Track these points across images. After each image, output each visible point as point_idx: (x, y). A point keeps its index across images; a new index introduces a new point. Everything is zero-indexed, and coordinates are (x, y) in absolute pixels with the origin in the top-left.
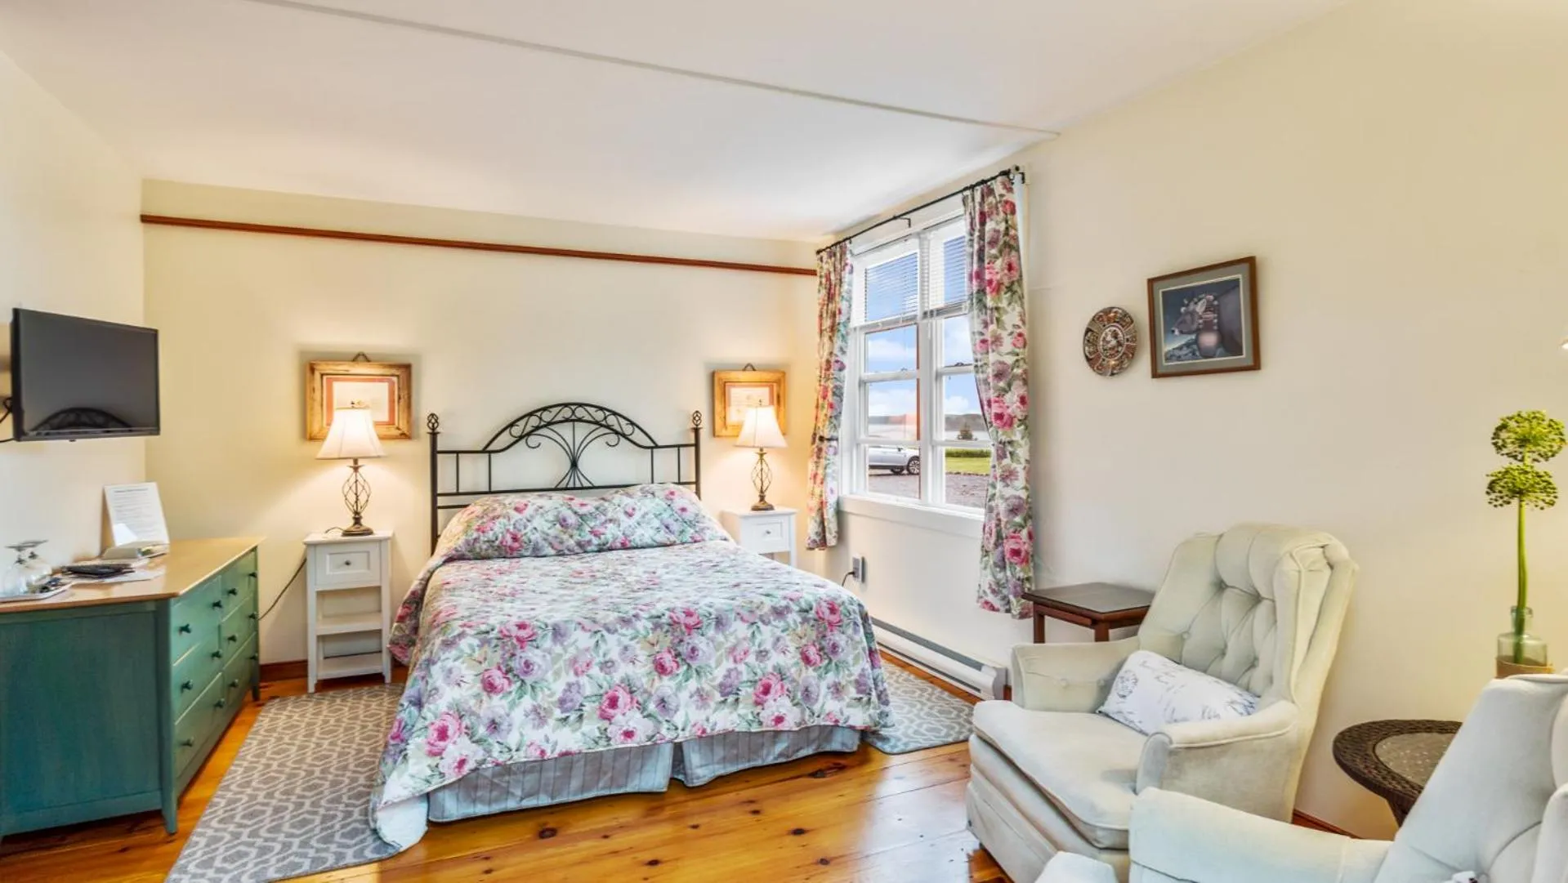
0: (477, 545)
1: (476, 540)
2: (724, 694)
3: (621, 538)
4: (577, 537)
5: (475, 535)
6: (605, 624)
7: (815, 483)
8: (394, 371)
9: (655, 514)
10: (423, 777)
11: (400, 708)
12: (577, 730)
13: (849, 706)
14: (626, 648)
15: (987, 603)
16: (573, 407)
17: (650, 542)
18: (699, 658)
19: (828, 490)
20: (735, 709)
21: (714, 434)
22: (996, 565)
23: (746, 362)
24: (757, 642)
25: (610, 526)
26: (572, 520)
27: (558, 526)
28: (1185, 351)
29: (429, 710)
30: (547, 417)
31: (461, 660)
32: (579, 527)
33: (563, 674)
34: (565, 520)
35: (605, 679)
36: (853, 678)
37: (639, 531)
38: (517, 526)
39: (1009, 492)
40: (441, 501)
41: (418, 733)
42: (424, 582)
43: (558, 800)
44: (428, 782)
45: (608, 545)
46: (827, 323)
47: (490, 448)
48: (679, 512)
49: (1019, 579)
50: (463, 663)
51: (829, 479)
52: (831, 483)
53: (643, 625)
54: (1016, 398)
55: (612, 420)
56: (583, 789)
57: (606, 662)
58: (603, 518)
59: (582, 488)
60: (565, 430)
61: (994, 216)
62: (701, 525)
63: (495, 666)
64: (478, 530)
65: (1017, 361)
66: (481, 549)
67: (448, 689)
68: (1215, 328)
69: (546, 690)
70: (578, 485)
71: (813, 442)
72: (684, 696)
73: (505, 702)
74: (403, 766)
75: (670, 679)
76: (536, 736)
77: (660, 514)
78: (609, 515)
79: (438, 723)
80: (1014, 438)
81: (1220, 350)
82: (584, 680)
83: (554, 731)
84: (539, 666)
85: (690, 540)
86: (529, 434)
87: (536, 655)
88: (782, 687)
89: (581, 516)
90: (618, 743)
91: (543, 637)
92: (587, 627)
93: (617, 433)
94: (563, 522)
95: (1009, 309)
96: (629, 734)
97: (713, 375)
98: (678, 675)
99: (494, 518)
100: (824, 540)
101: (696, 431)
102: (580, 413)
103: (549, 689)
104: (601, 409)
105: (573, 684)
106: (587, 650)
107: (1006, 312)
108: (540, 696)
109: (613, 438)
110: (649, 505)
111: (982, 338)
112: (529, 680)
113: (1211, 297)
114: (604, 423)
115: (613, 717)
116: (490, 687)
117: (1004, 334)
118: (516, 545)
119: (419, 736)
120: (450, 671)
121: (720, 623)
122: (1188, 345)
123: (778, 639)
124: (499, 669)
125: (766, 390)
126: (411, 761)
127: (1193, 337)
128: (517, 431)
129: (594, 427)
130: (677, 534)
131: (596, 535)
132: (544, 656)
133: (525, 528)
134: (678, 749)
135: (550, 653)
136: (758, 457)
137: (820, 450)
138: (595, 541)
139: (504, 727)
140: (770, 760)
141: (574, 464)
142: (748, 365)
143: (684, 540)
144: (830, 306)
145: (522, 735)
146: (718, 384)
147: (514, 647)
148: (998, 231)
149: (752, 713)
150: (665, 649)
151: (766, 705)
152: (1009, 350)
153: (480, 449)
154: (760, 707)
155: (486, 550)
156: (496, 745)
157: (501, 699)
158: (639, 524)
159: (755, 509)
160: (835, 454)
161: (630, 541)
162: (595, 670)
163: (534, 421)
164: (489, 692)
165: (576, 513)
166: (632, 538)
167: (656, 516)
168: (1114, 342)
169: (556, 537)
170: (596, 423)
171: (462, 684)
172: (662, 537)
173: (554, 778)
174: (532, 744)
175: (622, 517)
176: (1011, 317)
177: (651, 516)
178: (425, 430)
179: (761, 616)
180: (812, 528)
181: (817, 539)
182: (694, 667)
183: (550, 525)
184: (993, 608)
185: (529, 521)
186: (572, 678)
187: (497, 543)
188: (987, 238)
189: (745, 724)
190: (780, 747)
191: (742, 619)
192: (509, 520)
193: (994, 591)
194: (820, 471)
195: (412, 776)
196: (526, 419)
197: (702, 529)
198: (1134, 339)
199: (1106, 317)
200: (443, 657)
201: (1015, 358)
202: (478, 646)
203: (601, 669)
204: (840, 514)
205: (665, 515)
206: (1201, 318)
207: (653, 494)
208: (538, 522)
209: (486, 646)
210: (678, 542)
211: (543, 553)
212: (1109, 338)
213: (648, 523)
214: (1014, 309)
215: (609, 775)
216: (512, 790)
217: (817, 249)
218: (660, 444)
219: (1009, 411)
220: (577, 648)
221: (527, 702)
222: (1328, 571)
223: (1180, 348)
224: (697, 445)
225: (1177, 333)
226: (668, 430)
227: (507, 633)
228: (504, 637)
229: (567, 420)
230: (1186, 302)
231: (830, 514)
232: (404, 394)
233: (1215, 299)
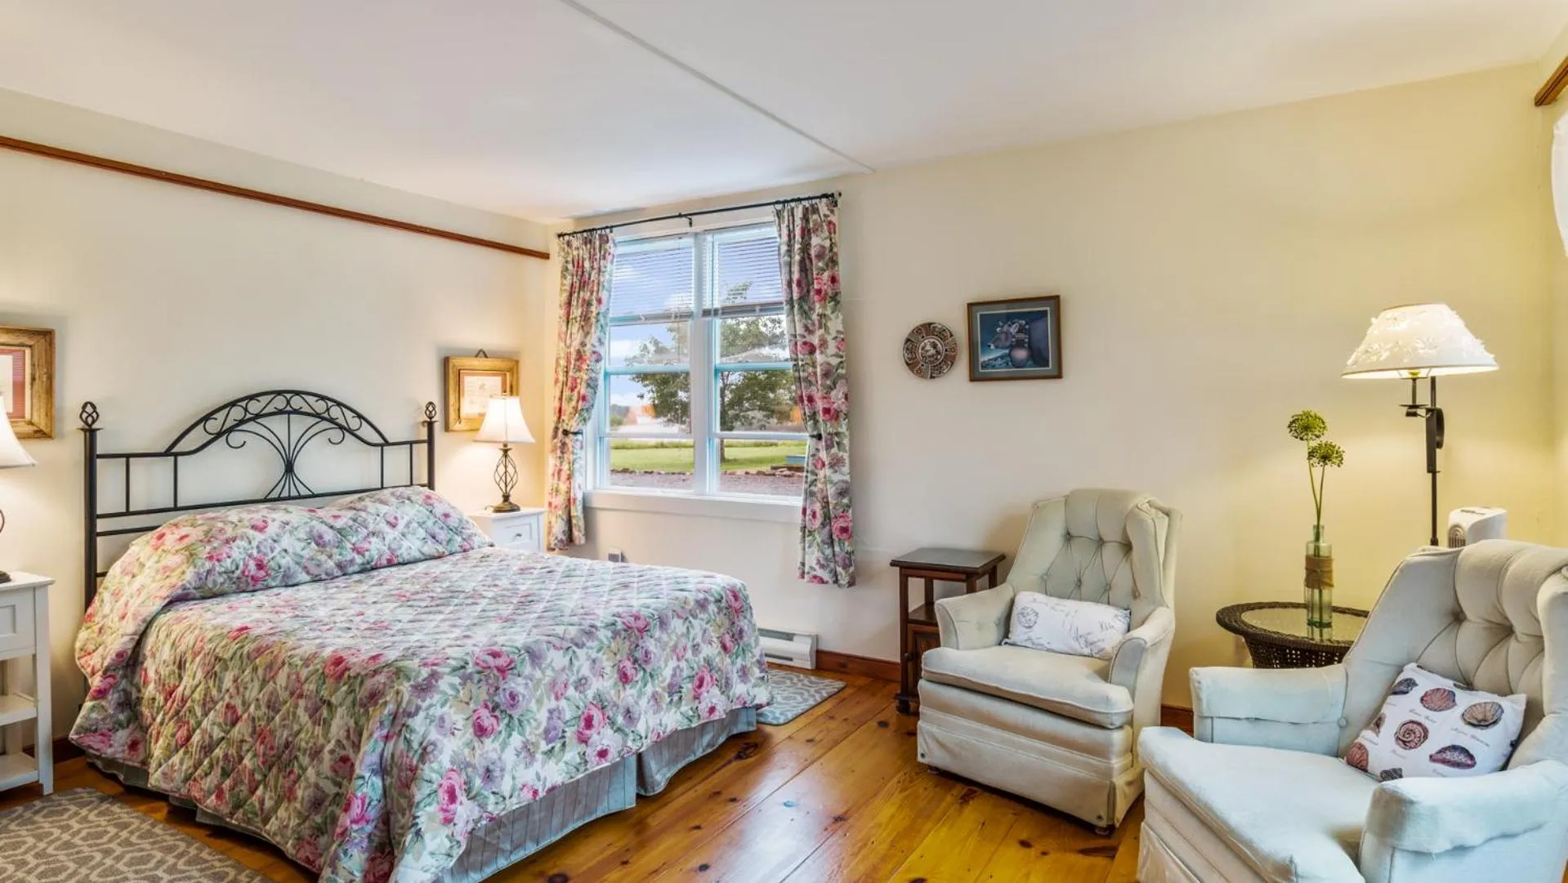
0: (210, 579)
1: (209, 572)
2: (671, 694)
3: (387, 556)
4: (337, 557)
5: (208, 565)
6: (572, 639)
7: (559, 478)
8: (25, 340)
9: (418, 523)
10: (444, 852)
11: (360, 782)
12: (560, 760)
13: (755, 686)
14: (594, 661)
15: (815, 577)
16: (288, 396)
17: (418, 555)
18: (652, 659)
19: (577, 486)
20: (678, 708)
21: (447, 428)
22: (823, 542)
23: (480, 348)
24: (691, 637)
25: (373, 539)
26: (329, 535)
27: (313, 545)
28: (999, 361)
29: (433, 770)
30: (254, 407)
31: (448, 705)
32: (339, 545)
33: (546, 701)
34: (321, 537)
35: (581, 699)
36: (755, 659)
37: (405, 544)
38: (262, 548)
39: (836, 477)
40: (101, 525)
41: (428, 800)
42: (137, 637)
43: (544, 844)
44: (449, 855)
45: (373, 563)
46: (577, 312)
47: (175, 450)
48: (442, 518)
49: (847, 553)
50: (451, 707)
51: (577, 474)
52: (578, 479)
53: (604, 635)
54: (841, 395)
55: (335, 412)
56: (563, 826)
57: (580, 680)
58: (365, 532)
59: (300, 497)
60: (278, 424)
61: (819, 233)
62: (468, 531)
63: (482, 703)
64: (210, 558)
65: (841, 362)
66: (215, 582)
67: (445, 741)
68: (1026, 345)
69: (532, 721)
70: (294, 493)
71: (555, 436)
72: (643, 702)
73: (497, 745)
74: (418, 845)
75: (631, 688)
76: (527, 775)
77: (424, 523)
78: (371, 527)
79: (446, 783)
80: (840, 430)
81: (1030, 362)
82: (563, 703)
83: (543, 766)
84: (524, 696)
85: (459, 549)
86: (231, 430)
87: (519, 685)
88: (711, 677)
89: (340, 531)
90: (595, 765)
91: (522, 663)
92: (558, 645)
93: (341, 427)
94: (319, 541)
95: (832, 316)
96: (603, 754)
97: (446, 362)
98: (637, 682)
99: (227, 541)
100: (570, 539)
101: (430, 425)
102: (297, 402)
103: (535, 720)
104: (323, 398)
105: (554, 710)
106: (563, 669)
107: (830, 319)
108: (528, 729)
109: (336, 434)
110: (410, 513)
111: (804, 340)
112: (516, 714)
113: (1024, 322)
114: (326, 415)
115: (589, 738)
116: (481, 731)
117: (829, 338)
118: (262, 573)
119: (430, 804)
120: (442, 719)
121: (663, 623)
122: (1002, 357)
123: (705, 631)
124: (486, 707)
125: (498, 380)
126: (427, 837)
127: (1007, 351)
128: (213, 426)
129: (313, 420)
130: (444, 543)
131: (359, 553)
132: (526, 684)
133: (272, 551)
134: (640, 757)
135: (531, 680)
136: (502, 453)
137: (564, 444)
138: (359, 560)
139: (497, 773)
140: (699, 754)
141: (289, 468)
142: (481, 351)
143: (454, 550)
144: (581, 293)
145: (514, 778)
146: (449, 372)
147: (497, 679)
148: (823, 247)
149: (692, 709)
150: (625, 656)
151: (702, 697)
152: (834, 353)
153: (163, 451)
154: (697, 701)
155: (222, 584)
156: (492, 796)
157: (493, 741)
158: (403, 535)
159: (498, 510)
160: (582, 448)
161: (397, 556)
162: (571, 691)
163: (237, 413)
164: (479, 737)
165: (331, 527)
166: (398, 553)
167: (420, 524)
168: (933, 351)
169: (312, 559)
170: (317, 415)
171: (456, 732)
172: (430, 548)
173: (540, 820)
174: (524, 786)
175: (386, 529)
176: (835, 324)
177: (415, 525)
178: (72, 424)
179: (691, 611)
180: (559, 527)
181: (564, 538)
182: (648, 671)
183: (303, 544)
184: (822, 581)
185: (275, 541)
186: (553, 704)
187: (238, 573)
188: (813, 252)
189: (686, 720)
190: (706, 739)
191: (679, 617)
192: (250, 543)
193: (822, 566)
194: (565, 467)
195: (432, 854)
196: (226, 410)
197: (470, 536)
198: (954, 349)
199: (927, 329)
200: (424, 705)
201: (839, 360)
202: (460, 684)
203: (576, 688)
204: (587, 510)
205: (430, 523)
206: (1014, 337)
207: (409, 499)
208: (286, 542)
209: (469, 682)
210: (447, 553)
211: (295, 581)
212: (928, 347)
213: (414, 534)
214: (837, 317)
215: (584, 802)
216: (501, 846)
217: (560, 232)
218: (390, 441)
219: (835, 406)
220: (553, 669)
221: (516, 740)
222: (1167, 519)
223: (996, 359)
224: (430, 441)
225: (992, 347)
226: (398, 423)
227: (485, 665)
228: (482, 670)
229: (280, 412)
230: (1001, 324)
231: (577, 511)
232: (41, 373)
233: (1027, 324)
